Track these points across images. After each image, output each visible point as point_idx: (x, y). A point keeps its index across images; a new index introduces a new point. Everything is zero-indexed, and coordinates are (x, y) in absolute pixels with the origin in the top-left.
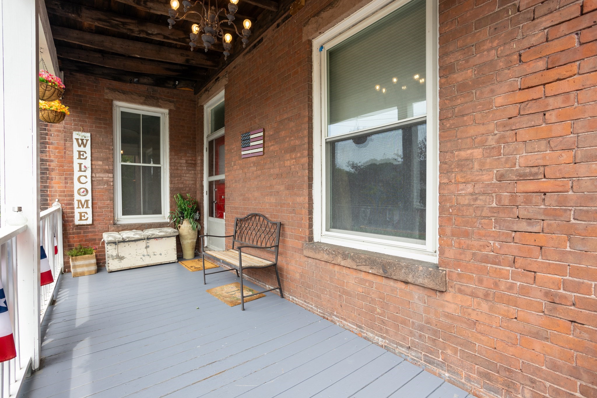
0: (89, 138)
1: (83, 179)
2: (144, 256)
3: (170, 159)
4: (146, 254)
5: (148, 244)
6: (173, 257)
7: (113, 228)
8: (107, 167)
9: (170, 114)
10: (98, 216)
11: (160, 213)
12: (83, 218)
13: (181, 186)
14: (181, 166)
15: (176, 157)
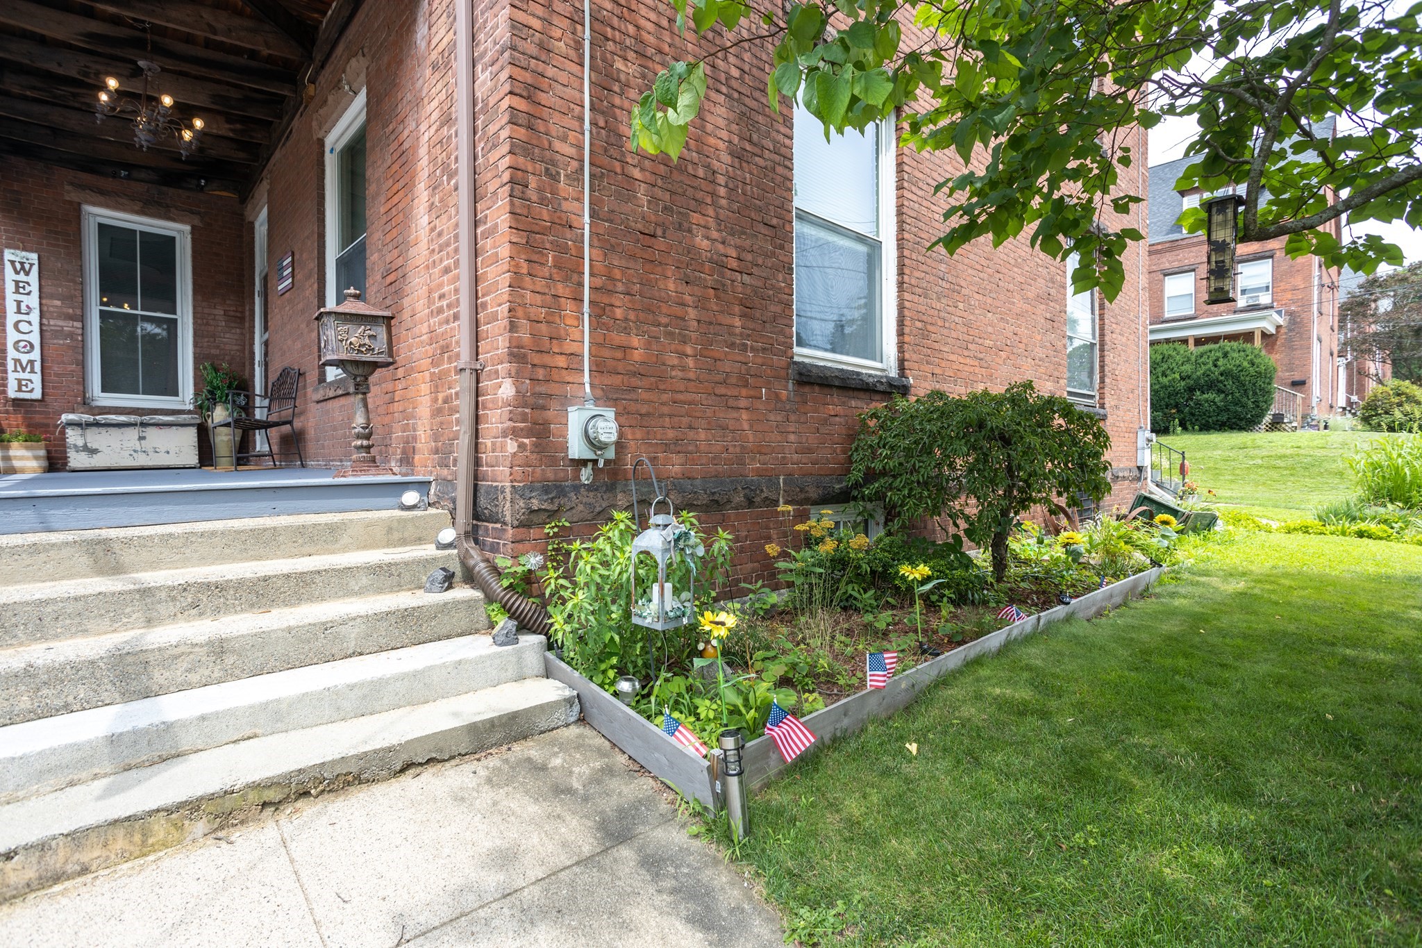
0: (36, 262)
1: (24, 327)
2: (135, 451)
3: (195, 307)
4: (139, 449)
5: (144, 434)
6: (193, 459)
7: (82, 410)
8: (71, 311)
9: (192, 233)
10: (54, 388)
11: (177, 395)
12: (24, 388)
13: (213, 351)
14: (214, 319)
15: (204, 304)
